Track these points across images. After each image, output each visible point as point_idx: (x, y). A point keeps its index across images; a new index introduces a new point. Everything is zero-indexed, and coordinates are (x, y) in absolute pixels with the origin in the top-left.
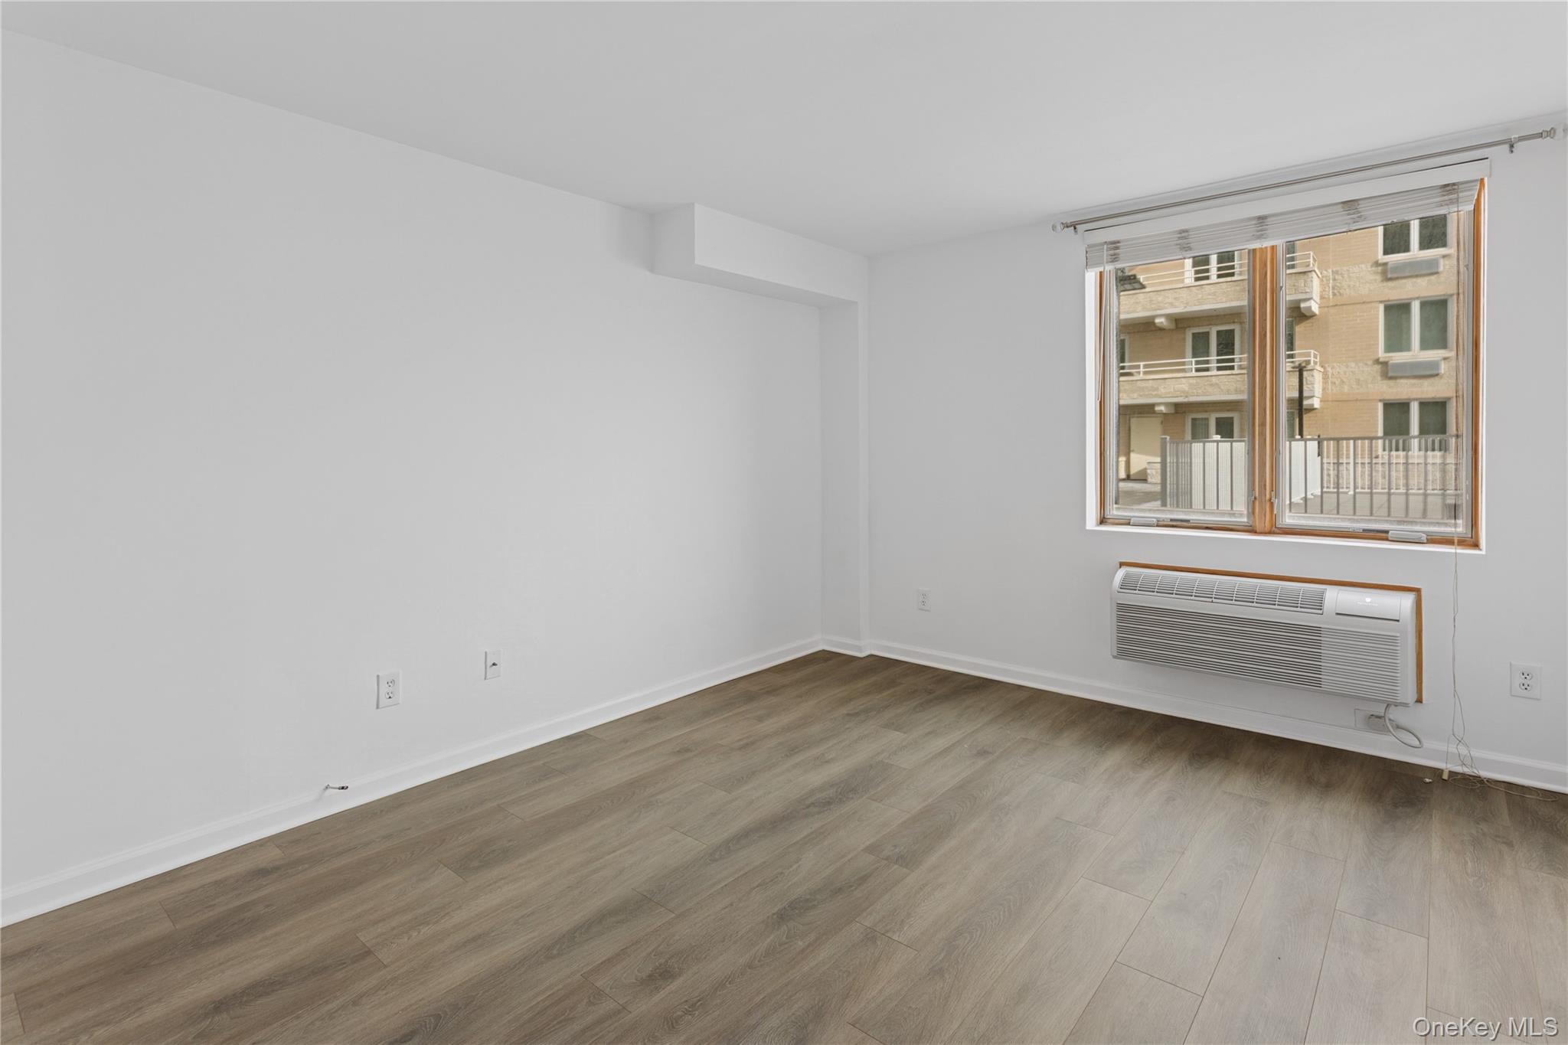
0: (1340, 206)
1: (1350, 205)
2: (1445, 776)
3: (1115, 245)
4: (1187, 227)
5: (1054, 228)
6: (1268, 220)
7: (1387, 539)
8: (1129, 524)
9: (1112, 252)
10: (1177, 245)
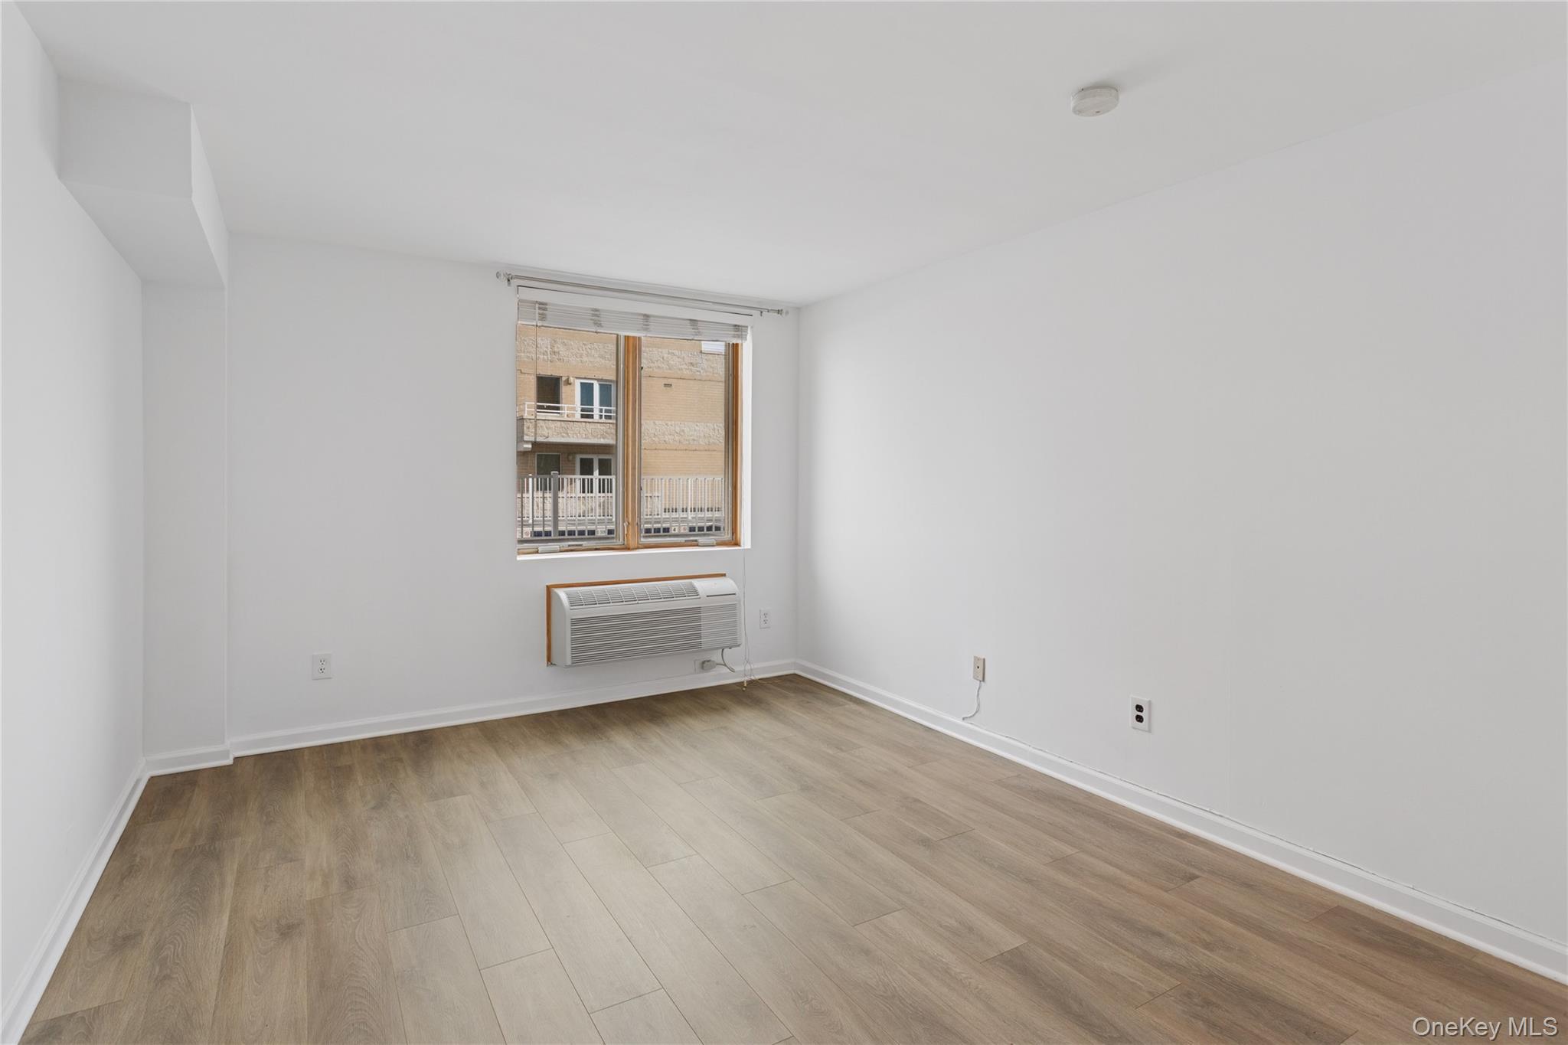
0: (689, 321)
1: (693, 322)
2: (745, 685)
3: (543, 306)
4: (600, 308)
5: (498, 275)
6: (652, 318)
7: (698, 545)
8: (537, 552)
9: (541, 312)
10: (591, 320)
